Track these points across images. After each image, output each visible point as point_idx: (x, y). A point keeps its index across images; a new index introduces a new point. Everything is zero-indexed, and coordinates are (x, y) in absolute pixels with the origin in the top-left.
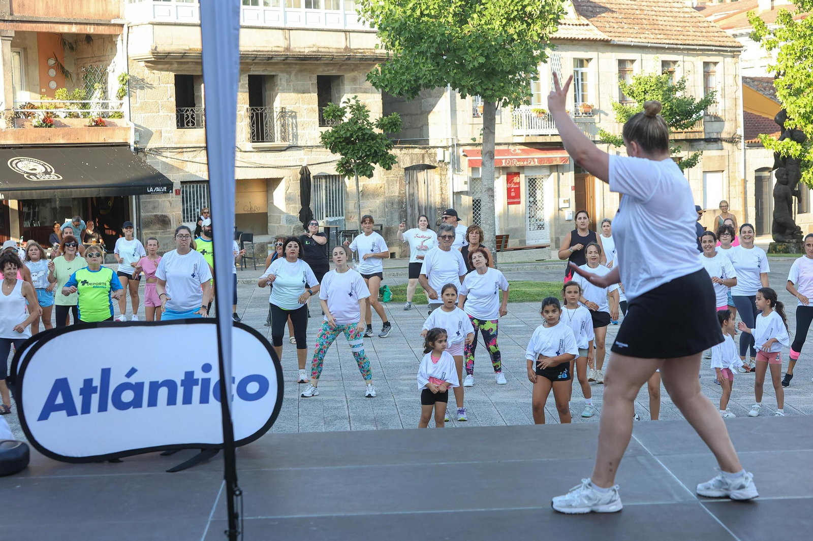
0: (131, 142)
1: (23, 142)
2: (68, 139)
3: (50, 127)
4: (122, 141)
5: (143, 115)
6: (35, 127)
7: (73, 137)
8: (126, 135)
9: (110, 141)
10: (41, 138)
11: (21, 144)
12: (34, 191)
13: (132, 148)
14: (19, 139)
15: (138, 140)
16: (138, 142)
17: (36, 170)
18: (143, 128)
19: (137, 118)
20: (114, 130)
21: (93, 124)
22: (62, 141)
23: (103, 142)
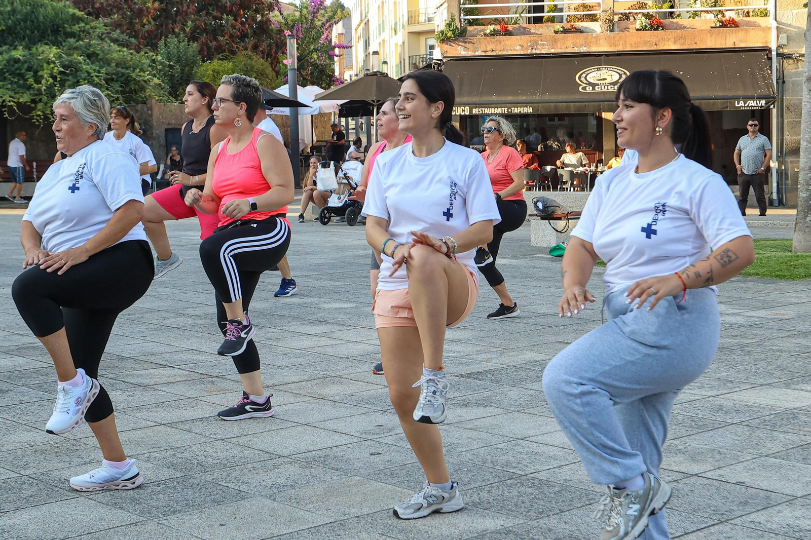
0: (773, 46)
1: (620, 48)
2: (682, 44)
3: (657, 29)
4: (761, 45)
5: (795, 12)
6: (638, 30)
7: (688, 41)
8: (766, 37)
9: (743, 45)
10: (645, 43)
11: (618, 51)
12: (572, 104)
13: (774, 53)
14: (615, 45)
15: (784, 42)
16: (786, 46)
17: (606, 79)
18: (795, 27)
19: (786, 16)
20: (747, 31)
21: (718, 24)
22: (673, 47)
23: (733, 46)
